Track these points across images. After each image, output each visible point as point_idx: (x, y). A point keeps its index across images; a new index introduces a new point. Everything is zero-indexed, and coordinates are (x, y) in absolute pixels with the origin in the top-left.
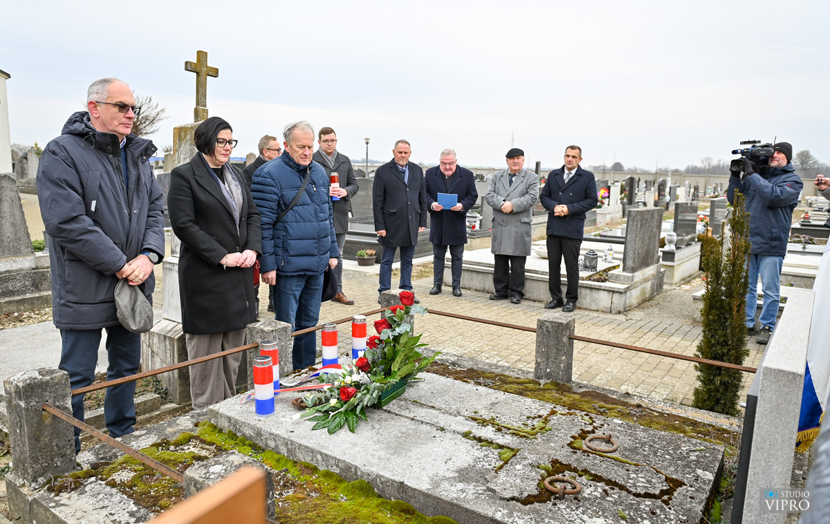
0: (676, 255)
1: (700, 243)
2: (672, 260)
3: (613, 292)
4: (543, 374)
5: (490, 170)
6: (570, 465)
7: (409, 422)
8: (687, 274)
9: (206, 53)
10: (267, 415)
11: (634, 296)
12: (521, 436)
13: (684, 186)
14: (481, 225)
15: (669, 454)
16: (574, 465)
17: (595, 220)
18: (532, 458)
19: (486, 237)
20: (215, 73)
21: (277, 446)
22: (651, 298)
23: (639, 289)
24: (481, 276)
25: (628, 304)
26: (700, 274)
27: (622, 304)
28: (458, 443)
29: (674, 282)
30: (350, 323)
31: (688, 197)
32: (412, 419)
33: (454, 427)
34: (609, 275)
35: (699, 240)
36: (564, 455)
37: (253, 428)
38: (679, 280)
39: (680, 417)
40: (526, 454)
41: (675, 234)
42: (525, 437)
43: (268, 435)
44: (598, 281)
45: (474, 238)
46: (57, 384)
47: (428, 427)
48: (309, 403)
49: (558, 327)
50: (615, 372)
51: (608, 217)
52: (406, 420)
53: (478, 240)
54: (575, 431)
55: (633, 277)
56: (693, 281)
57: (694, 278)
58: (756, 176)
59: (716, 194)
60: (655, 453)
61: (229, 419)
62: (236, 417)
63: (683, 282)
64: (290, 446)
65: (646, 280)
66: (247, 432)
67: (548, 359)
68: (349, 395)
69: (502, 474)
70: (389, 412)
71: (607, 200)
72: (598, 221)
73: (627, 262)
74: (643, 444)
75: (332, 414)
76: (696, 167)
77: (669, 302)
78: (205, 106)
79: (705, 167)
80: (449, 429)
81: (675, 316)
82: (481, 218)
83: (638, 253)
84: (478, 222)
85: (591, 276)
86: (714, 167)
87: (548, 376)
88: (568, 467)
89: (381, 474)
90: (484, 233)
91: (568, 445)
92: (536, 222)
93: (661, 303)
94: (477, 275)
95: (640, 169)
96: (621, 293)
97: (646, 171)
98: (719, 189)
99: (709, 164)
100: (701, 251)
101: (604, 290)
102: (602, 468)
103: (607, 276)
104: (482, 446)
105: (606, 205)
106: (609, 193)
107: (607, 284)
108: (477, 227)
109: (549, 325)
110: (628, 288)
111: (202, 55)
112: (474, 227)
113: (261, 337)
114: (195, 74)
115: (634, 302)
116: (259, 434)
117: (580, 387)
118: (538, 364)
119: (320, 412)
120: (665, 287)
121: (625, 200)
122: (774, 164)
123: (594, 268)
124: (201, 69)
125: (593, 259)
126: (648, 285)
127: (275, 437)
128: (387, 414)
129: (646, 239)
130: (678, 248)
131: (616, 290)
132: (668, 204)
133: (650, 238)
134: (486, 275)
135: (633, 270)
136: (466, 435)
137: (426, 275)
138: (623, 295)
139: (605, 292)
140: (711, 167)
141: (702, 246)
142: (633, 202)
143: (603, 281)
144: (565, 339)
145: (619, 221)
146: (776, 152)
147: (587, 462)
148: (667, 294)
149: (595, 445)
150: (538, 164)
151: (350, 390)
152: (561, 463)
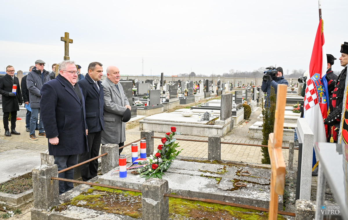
0: (237, 112)
1: (244, 108)
2: (235, 115)
3: (218, 129)
4: (211, 158)
5: (135, 77)
6: (240, 180)
7: (179, 174)
8: (240, 121)
9: (69, 33)
10: (125, 178)
11: (225, 130)
12: (220, 174)
13: (227, 83)
14: (149, 103)
15: (267, 174)
16: (241, 179)
17: (194, 100)
18: (227, 179)
19: (152, 109)
20: (71, 42)
21: (133, 188)
22: (230, 131)
23: (226, 127)
24: (161, 126)
25: (223, 134)
26: (244, 121)
27: (222, 133)
28: (200, 178)
29: (237, 124)
30: (131, 145)
31: (229, 88)
32: (180, 173)
33: (196, 174)
34: (215, 122)
35: (243, 107)
36: (236, 177)
37: (121, 182)
38: (238, 123)
39: (262, 167)
40: (225, 178)
41: (236, 104)
42: (221, 174)
43: (129, 184)
44: (211, 125)
45: (147, 110)
46: (54, 169)
47: (187, 175)
48: (139, 172)
49: (216, 139)
50: (229, 158)
51: (199, 98)
52: (177, 174)
53: (149, 110)
54: (236, 171)
55: (225, 122)
56: (243, 123)
57: (243, 122)
58: (274, 81)
59: (239, 86)
60: (263, 175)
61: (110, 181)
62: (113, 180)
63: (240, 124)
64: (140, 187)
65: (228, 124)
66: (119, 185)
67: (213, 152)
68: (156, 167)
69: (220, 184)
70: (170, 172)
71: (198, 90)
72: (195, 100)
73: (222, 116)
74: (258, 173)
75: (151, 174)
76: (227, 74)
77: (237, 132)
78: (68, 55)
79: (231, 74)
80: (195, 174)
81: (242, 137)
82: (149, 100)
83: (226, 112)
84: (148, 102)
85: (208, 123)
86: (235, 74)
87: (213, 158)
88: (239, 180)
89: (181, 189)
90: (151, 107)
91: (236, 175)
92: (171, 101)
93: (235, 132)
94: (159, 125)
95: (203, 75)
96: (221, 129)
97: (206, 76)
98: (240, 84)
99: (233, 72)
100: (244, 111)
101: (214, 128)
102: (250, 179)
103: (214, 122)
104: (209, 178)
105: (198, 93)
106: (199, 87)
107: (215, 126)
108: (148, 105)
109: (213, 139)
110: (223, 127)
111: (67, 34)
112: (146, 105)
113: (109, 150)
114: (64, 42)
115: (225, 132)
116: (125, 184)
117: (225, 161)
118: (209, 154)
119: (145, 175)
120: (234, 126)
121: (205, 90)
122: (278, 76)
123: (208, 119)
124: (66, 40)
125: (208, 115)
126: (229, 125)
127: (132, 184)
128: (169, 173)
129: (228, 106)
130: (237, 110)
131: (219, 128)
132: (222, 91)
133: (229, 106)
134: (163, 125)
135: (225, 119)
136: (202, 176)
137: (132, 127)
138: (222, 130)
139: (215, 129)
140: (234, 73)
141: (244, 109)
142: (208, 91)
143: (213, 125)
144: (219, 143)
145: (204, 100)
146: (278, 72)
147: (244, 178)
148: (236, 129)
149: (243, 174)
150: (162, 74)
151: (156, 165)
152: (237, 179)
